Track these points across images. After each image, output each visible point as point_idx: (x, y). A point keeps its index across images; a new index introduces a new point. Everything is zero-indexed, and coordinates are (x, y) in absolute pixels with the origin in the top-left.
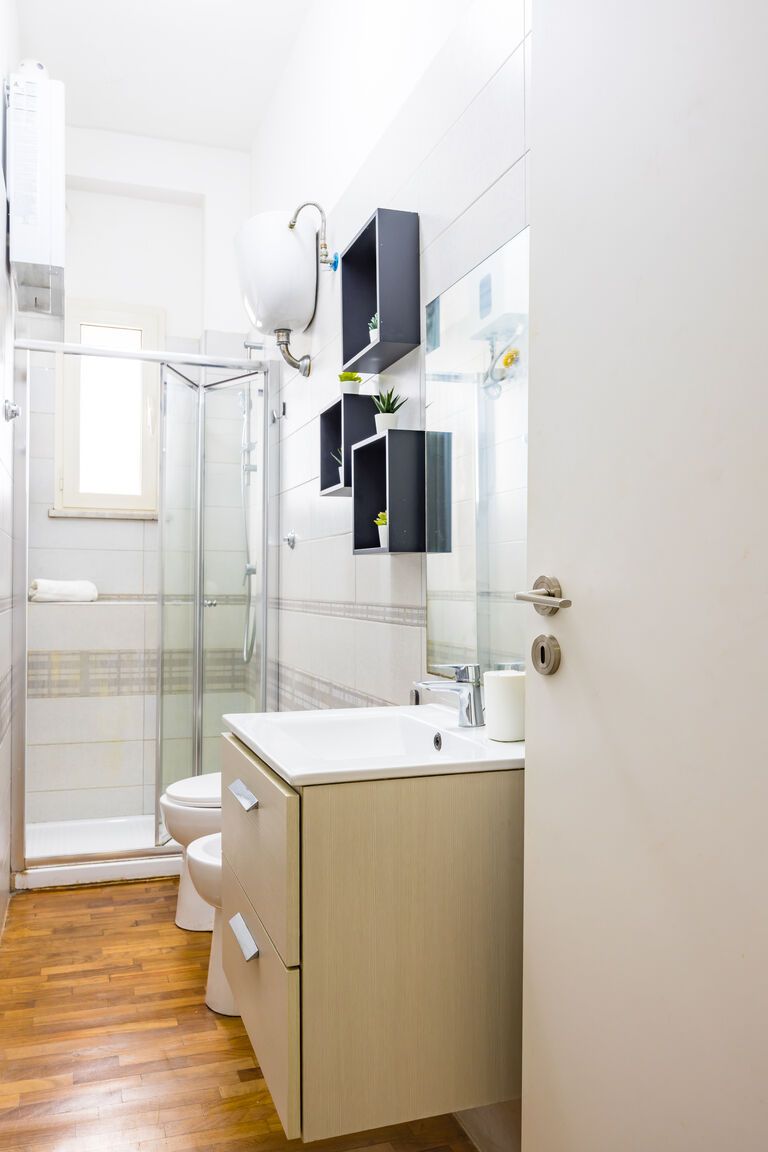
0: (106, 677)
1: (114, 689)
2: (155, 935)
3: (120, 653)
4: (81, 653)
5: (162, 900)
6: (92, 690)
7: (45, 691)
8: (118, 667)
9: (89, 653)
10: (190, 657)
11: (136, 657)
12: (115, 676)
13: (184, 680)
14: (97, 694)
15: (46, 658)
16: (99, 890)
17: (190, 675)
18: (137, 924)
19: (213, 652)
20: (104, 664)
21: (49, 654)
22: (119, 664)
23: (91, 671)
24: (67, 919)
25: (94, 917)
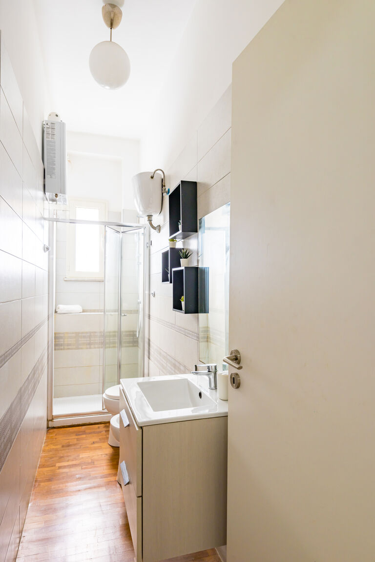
0: (85, 342)
1: (88, 346)
2: (100, 448)
3: (90, 333)
4: (76, 333)
5: (104, 432)
6: (80, 347)
7: (62, 347)
8: (90, 338)
9: (79, 333)
10: (117, 334)
11: (96, 334)
12: (88, 342)
13: (114, 343)
14: (82, 348)
15: (61, 335)
16: (80, 427)
17: (117, 341)
18: (94, 443)
19: (126, 332)
20: (84, 337)
21: (64, 333)
23: (80, 339)
24: (68, 441)
25: (78, 439)
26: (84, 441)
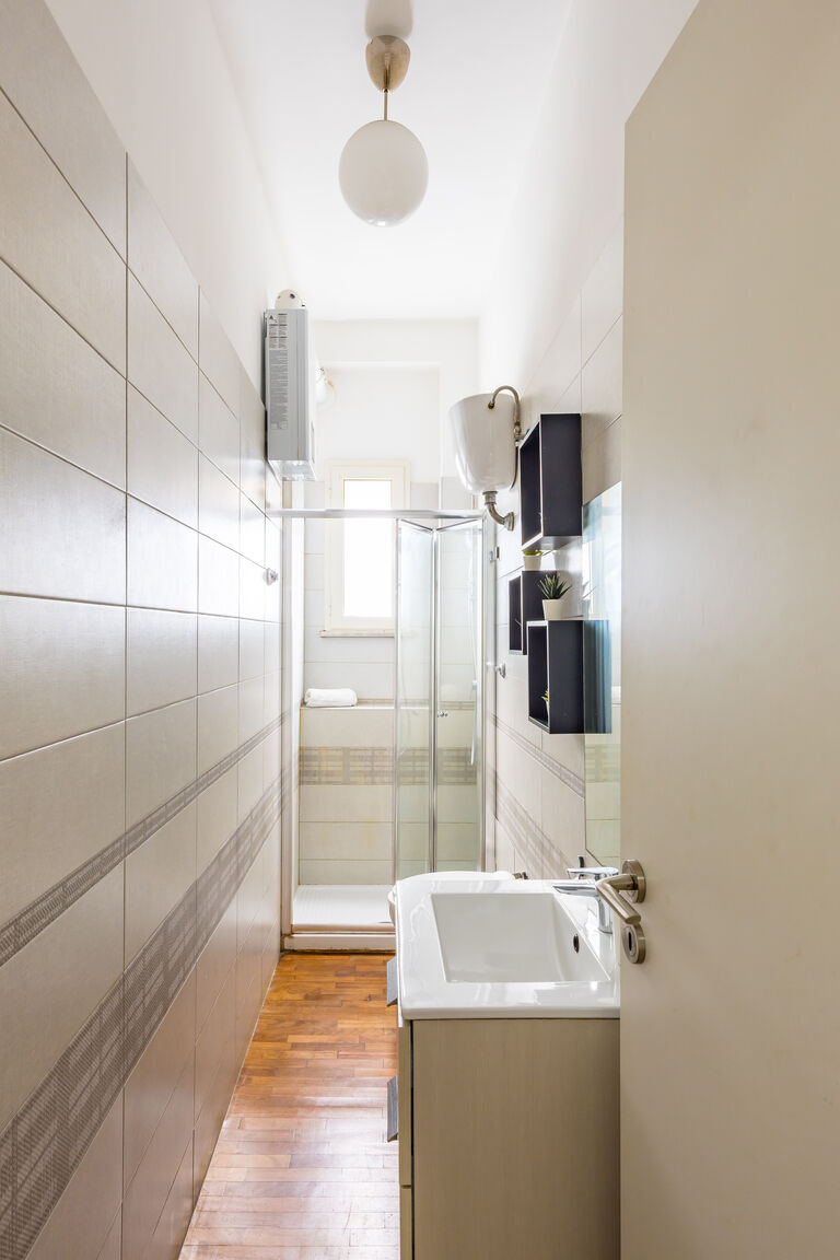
0: (362, 769)
1: (369, 779)
3: (373, 750)
4: (343, 749)
6: (352, 779)
7: (316, 779)
8: (372, 761)
9: (349, 749)
10: (427, 754)
11: (386, 753)
12: (370, 769)
13: (422, 774)
14: (355, 783)
15: (316, 753)
16: (347, 957)
17: (427, 769)
19: (449, 750)
20: (361, 758)
21: (319, 749)
22: (372, 758)
23: (351, 763)
24: (317, 986)
25: (338, 985)
26: (348, 992)
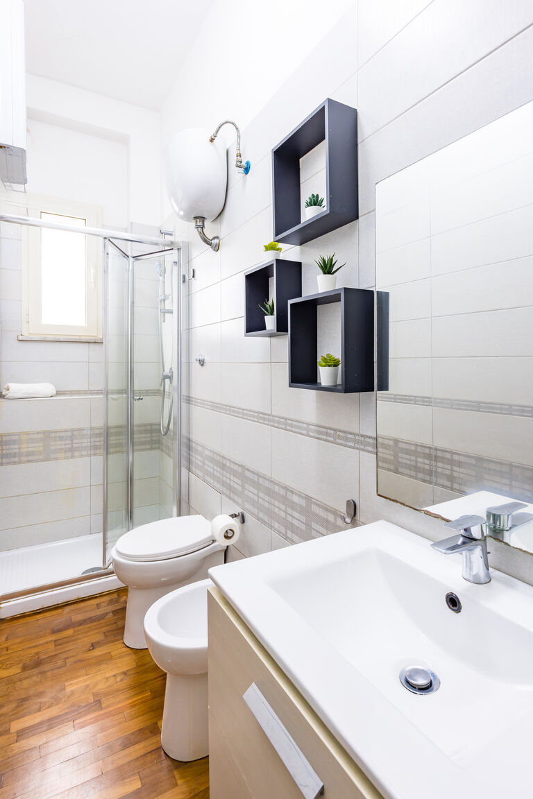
0: (63, 446)
1: (69, 454)
3: (73, 430)
4: (44, 432)
6: (52, 456)
7: (17, 459)
8: (72, 440)
9: (50, 432)
10: (124, 430)
11: (84, 432)
12: (69, 446)
14: (56, 459)
15: (17, 437)
17: (124, 441)
19: (142, 425)
20: (61, 438)
21: (19, 434)
22: (72, 438)
23: (52, 443)
24: (34, 651)
25: (57, 643)
26: (70, 646)
